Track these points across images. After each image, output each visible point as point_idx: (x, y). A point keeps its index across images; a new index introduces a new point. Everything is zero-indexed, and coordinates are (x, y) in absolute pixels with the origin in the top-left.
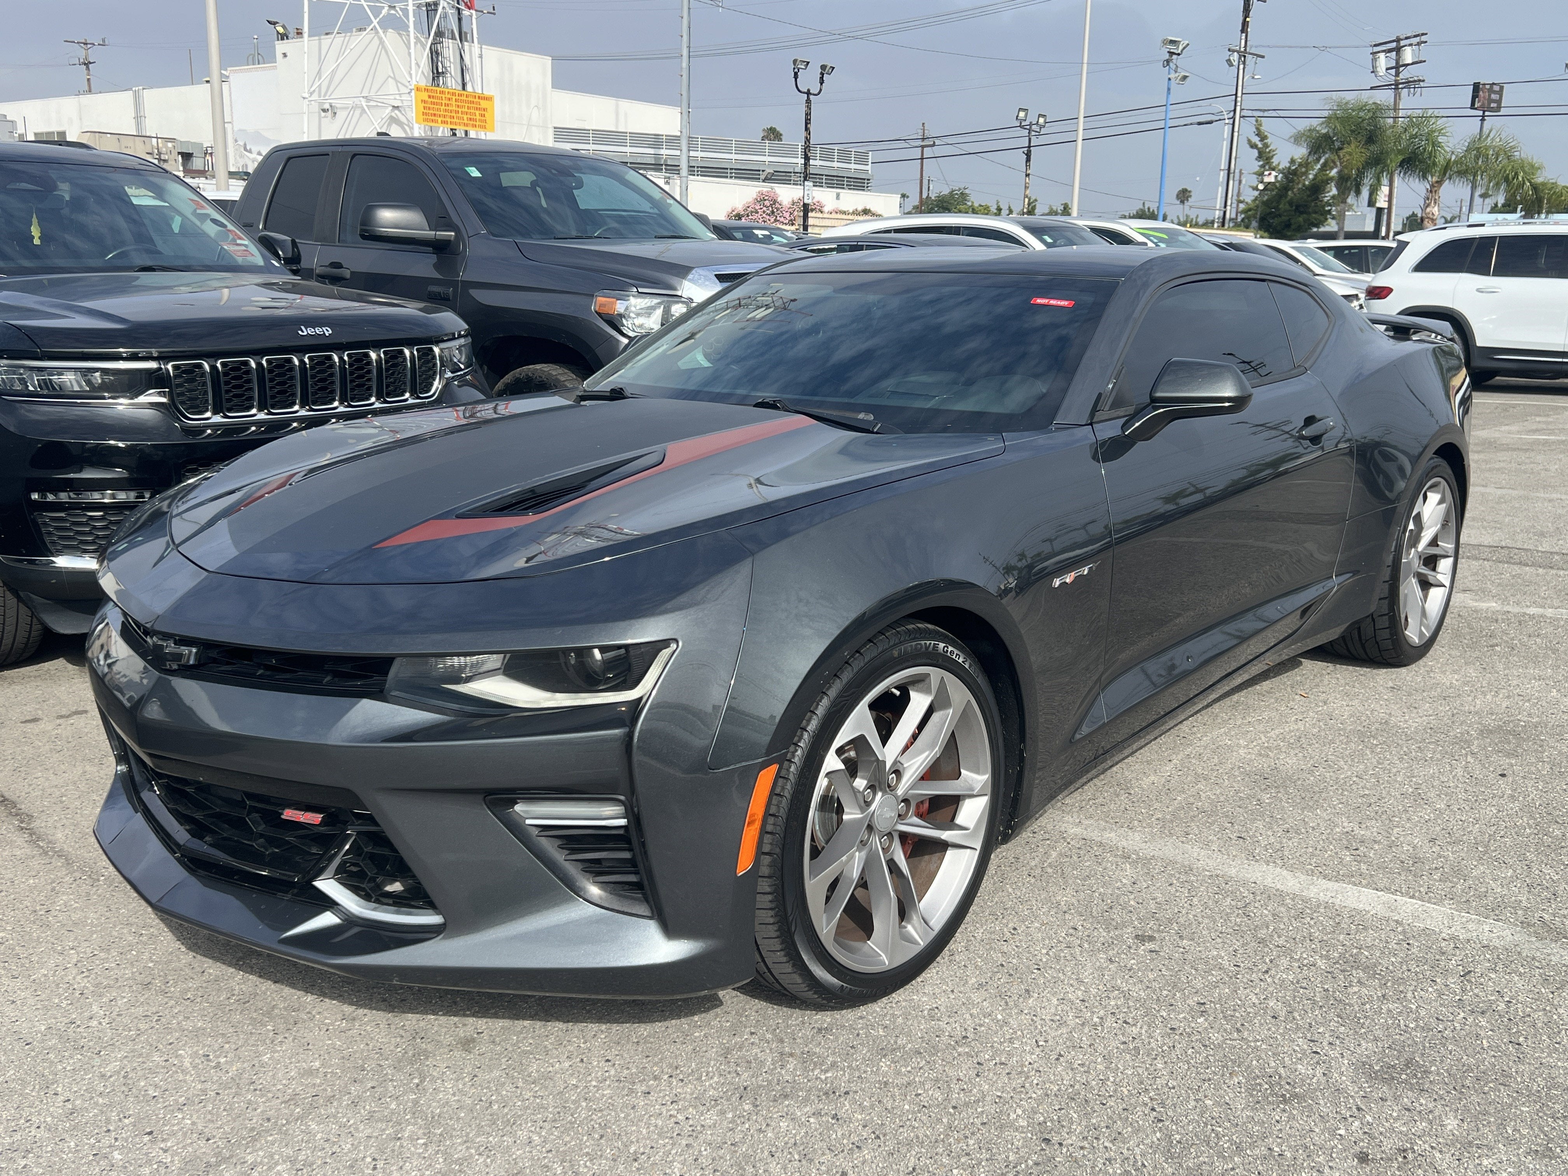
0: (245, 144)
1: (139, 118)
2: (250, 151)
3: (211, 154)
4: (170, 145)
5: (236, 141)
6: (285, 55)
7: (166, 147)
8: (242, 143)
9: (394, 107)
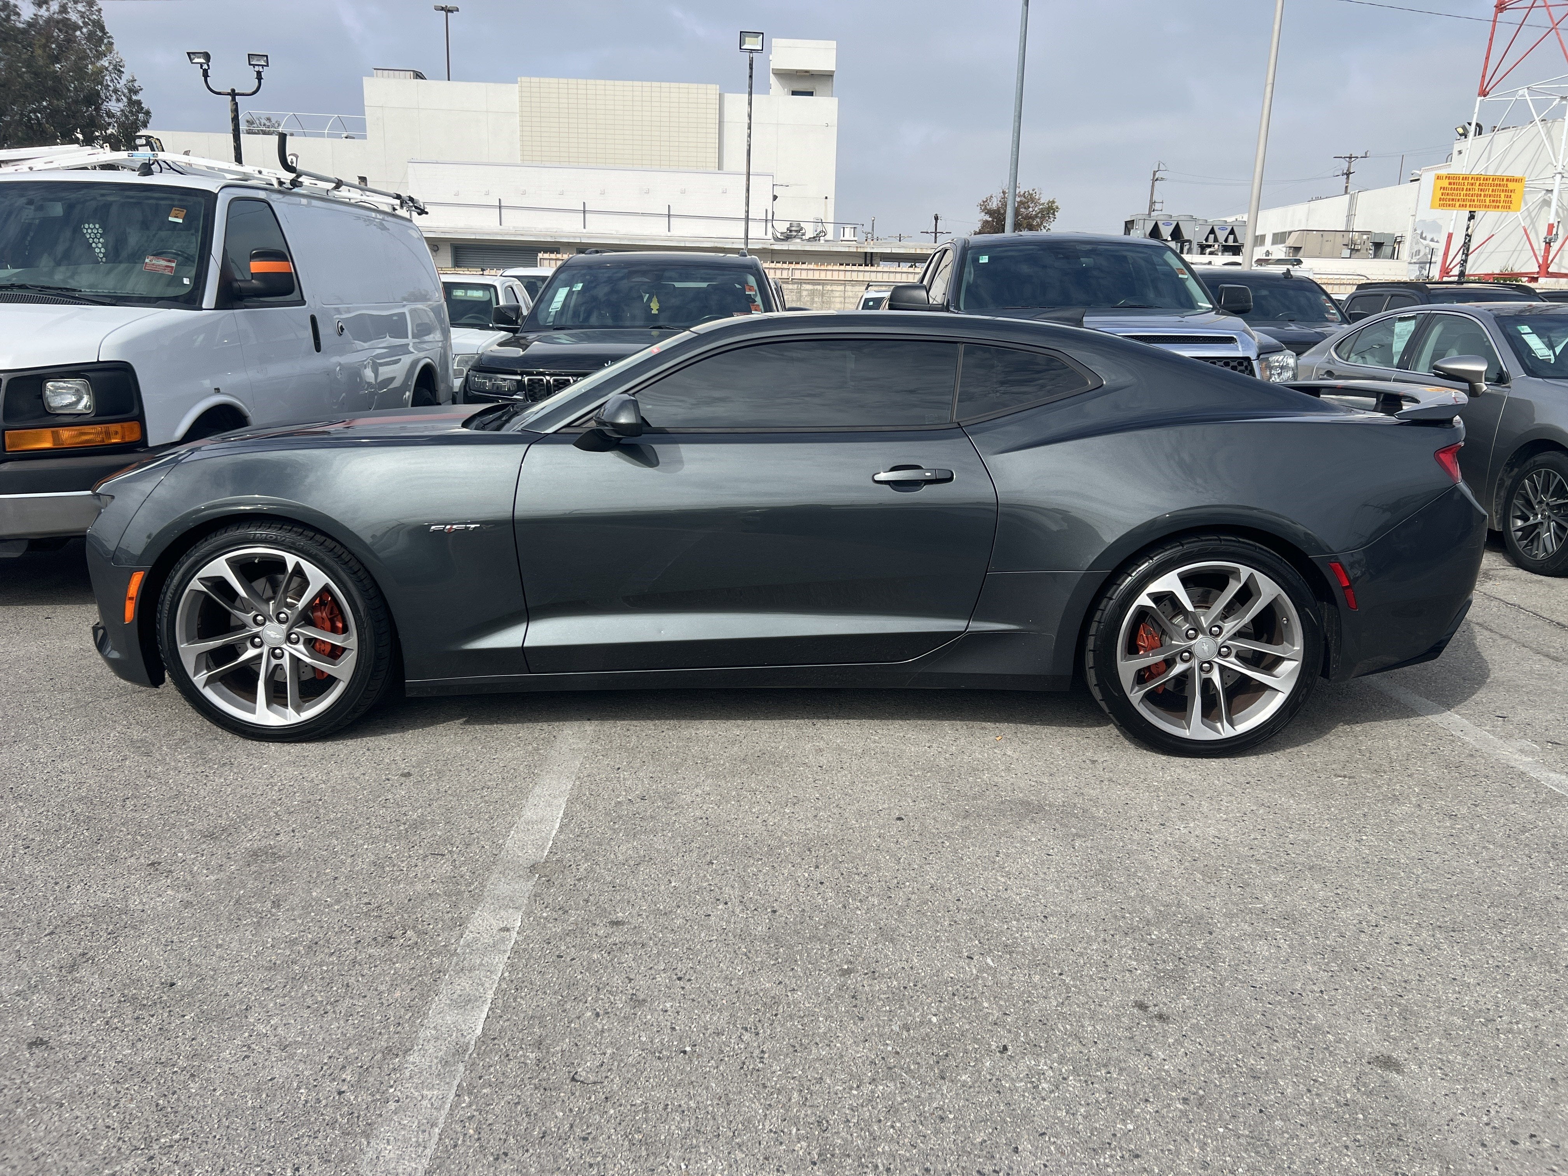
0: (1422, 233)
1: (1350, 216)
2: (1425, 239)
3: (1400, 242)
4: (1365, 237)
5: (1415, 230)
6: (1460, 152)
7: (1361, 238)
8: (1419, 232)
9: (1547, 190)
